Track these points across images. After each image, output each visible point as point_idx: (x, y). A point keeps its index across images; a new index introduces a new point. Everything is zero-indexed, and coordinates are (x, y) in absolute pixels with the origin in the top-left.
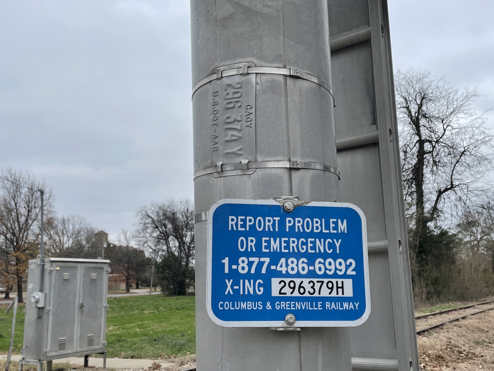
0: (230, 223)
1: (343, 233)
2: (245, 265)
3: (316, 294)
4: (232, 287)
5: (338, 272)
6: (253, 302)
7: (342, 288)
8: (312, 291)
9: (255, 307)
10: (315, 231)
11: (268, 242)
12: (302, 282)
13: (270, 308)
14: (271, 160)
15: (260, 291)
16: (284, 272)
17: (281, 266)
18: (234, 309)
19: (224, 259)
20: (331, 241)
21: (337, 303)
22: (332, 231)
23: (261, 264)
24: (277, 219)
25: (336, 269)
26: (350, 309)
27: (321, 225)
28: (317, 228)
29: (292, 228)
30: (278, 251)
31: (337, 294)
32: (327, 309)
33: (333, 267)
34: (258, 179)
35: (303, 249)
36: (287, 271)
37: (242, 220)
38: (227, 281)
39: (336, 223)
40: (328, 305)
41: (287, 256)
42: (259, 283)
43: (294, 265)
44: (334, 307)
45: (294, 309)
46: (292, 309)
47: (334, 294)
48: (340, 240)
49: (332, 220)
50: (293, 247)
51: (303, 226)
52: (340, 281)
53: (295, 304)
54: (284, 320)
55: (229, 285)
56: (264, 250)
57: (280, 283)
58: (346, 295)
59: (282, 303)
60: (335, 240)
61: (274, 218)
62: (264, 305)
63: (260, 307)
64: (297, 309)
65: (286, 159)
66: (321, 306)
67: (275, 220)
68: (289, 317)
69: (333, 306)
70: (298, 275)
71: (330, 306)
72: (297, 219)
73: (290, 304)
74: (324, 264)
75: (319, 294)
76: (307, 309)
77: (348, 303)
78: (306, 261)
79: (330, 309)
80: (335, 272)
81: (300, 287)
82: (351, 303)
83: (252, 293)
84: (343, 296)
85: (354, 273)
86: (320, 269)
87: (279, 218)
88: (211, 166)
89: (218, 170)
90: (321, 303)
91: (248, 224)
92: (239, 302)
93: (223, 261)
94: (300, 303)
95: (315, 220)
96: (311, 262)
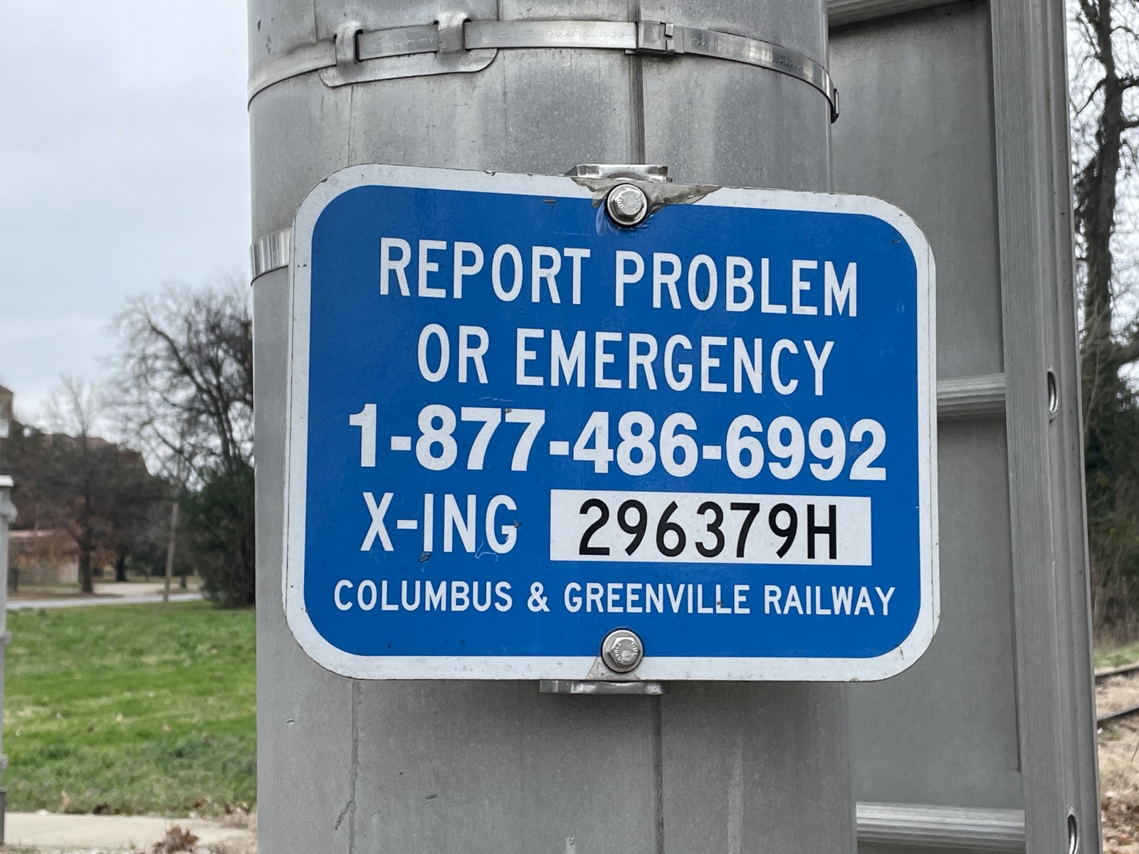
0: (386, 265)
1: (840, 318)
2: (445, 436)
3: (728, 555)
4: (389, 521)
5: (816, 470)
6: (476, 584)
7: (831, 530)
8: (711, 543)
9: (482, 602)
10: (731, 306)
11: (542, 347)
12: (673, 507)
13: (543, 606)
14: (560, 14)
15: (502, 539)
16: (602, 468)
17: (591, 444)
18: (395, 608)
19: (359, 410)
20: (793, 349)
21: (808, 588)
22: (798, 309)
23: (508, 435)
24: (578, 254)
25: (809, 458)
26: (857, 613)
27: (756, 283)
28: (740, 295)
29: (639, 292)
30: (581, 383)
31: (811, 554)
32: (767, 611)
33: (796, 450)
34: (505, 93)
35: (679, 377)
36: (613, 465)
37: (433, 255)
38: (369, 497)
39: (815, 278)
40: (771, 596)
41: (616, 404)
42: (502, 508)
43: (643, 442)
44: (797, 604)
45: (639, 610)
46: (630, 609)
47: (797, 555)
48: (829, 346)
49: (798, 265)
50: (640, 368)
51: (682, 284)
52: (822, 504)
53: (642, 593)
54: (598, 651)
55: (378, 513)
56: (522, 379)
57: (584, 510)
58: (843, 559)
59: (590, 586)
60: (809, 345)
61: (568, 252)
62: (520, 595)
63: (504, 602)
64: (648, 610)
65: (623, 11)
66: (743, 599)
67: (571, 259)
68: (620, 642)
69: (793, 600)
70: (658, 480)
71: (782, 602)
72: (659, 258)
73: (622, 593)
74: (762, 438)
75: (740, 553)
76: (690, 610)
77: (851, 589)
78: (690, 424)
79: (779, 611)
80: (806, 469)
81: (664, 526)
82: (864, 591)
83: (470, 546)
84: (833, 562)
85: (880, 474)
86: (746, 457)
87: (586, 253)
88: (312, 39)
89: (340, 57)
90: (746, 588)
91: (460, 270)
92: (418, 583)
93: (354, 420)
94: (661, 586)
95: (732, 261)
96: (710, 432)
